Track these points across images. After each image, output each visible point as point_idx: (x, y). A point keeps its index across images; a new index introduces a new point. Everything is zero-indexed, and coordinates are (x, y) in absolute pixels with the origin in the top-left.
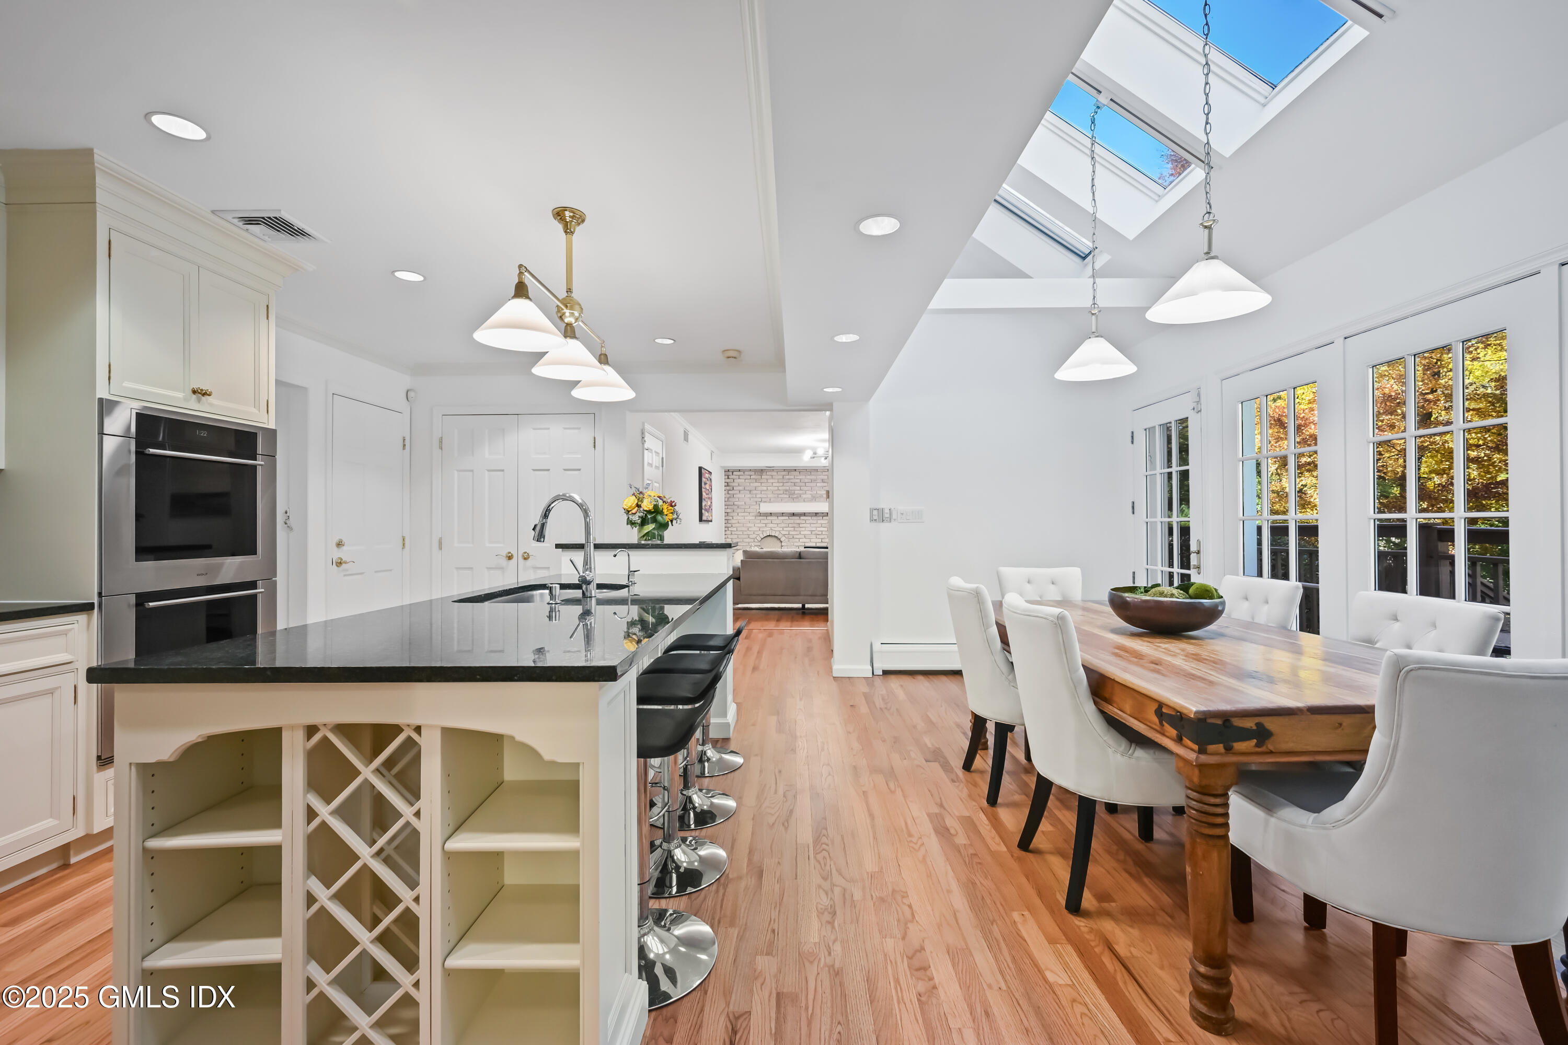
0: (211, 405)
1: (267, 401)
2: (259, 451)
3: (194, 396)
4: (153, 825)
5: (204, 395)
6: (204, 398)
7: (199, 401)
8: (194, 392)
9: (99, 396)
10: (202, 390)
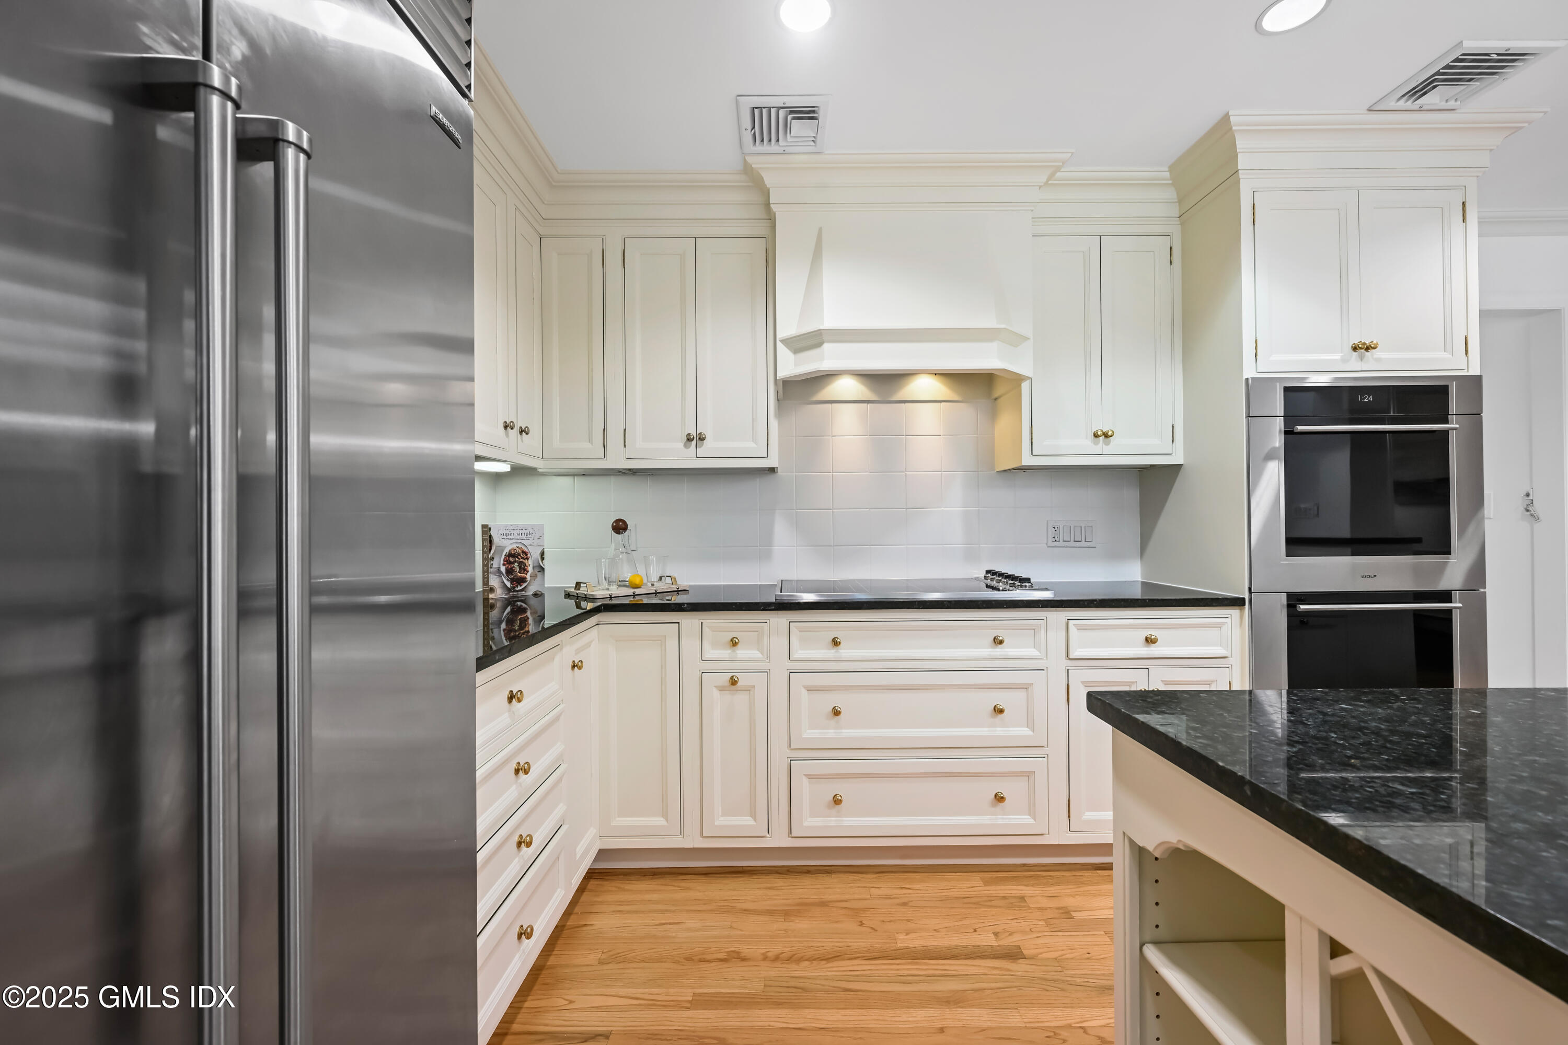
0: (1378, 360)
1: (1466, 338)
2: (1453, 407)
3: (1355, 354)
4: (1157, 926)
5: (1367, 349)
6: (1368, 354)
7: (1362, 358)
8: (1355, 349)
9: (1245, 376)
10: (1364, 344)
